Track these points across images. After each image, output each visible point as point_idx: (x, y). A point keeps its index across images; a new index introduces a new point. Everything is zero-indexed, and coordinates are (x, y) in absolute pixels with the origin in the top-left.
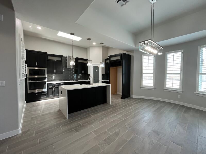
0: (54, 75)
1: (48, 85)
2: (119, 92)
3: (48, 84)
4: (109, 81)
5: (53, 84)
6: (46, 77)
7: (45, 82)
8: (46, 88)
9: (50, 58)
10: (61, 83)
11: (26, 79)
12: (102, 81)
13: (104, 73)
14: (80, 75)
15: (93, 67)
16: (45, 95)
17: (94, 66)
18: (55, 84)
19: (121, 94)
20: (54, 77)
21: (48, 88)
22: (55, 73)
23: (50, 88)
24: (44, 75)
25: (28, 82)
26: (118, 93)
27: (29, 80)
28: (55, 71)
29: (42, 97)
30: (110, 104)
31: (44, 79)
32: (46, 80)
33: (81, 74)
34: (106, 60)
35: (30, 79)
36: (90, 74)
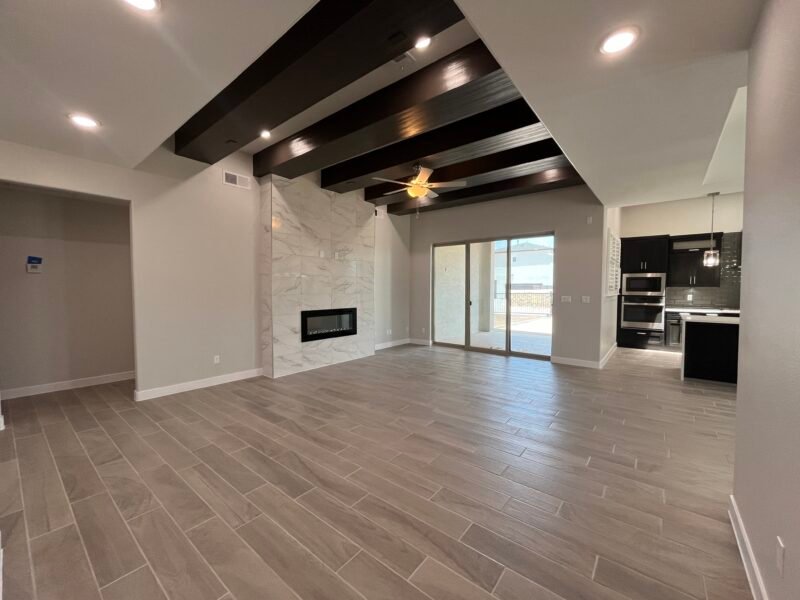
0: (692, 290)
1: (668, 315)
3: (666, 313)
6: (664, 295)
7: (660, 308)
8: (660, 322)
9: (677, 246)
11: (620, 297)
16: (658, 338)
20: (690, 298)
21: (666, 322)
22: (693, 286)
23: (672, 324)
24: (660, 290)
25: (623, 304)
27: (626, 300)
28: (692, 279)
29: (650, 342)
31: (657, 299)
32: (663, 304)
35: (628, 298)
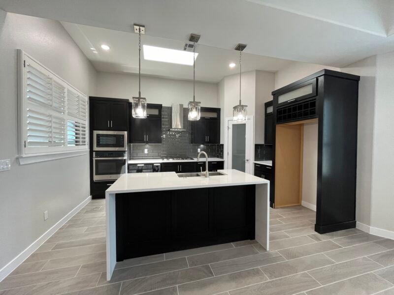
0: (147, 146)
1: (130, 166)
2: (309, 201)
4: (274, 163)
5: (138, 165)
6: (127, 150)
7: (124, 162)
10: (155, 165)
11: (91, 154)
12: (255, 164)
13: (262, 142)
14: (202, 146)
15: (231, 127)
17: (233, 125)
18: (143, 165)
19: (314, 208)
20: (146, 151)
21: (129, 172)
22: (147, 142)
24: (123, 146)
25: (95, 159)
26: (304, 203)
27: (97, 156)
28: (146, 138)
30: (265, 250)
31: (121, 154)
32: (126, 157)
33: (203, 144)
34: (267, 105)
36: (223, 145)
